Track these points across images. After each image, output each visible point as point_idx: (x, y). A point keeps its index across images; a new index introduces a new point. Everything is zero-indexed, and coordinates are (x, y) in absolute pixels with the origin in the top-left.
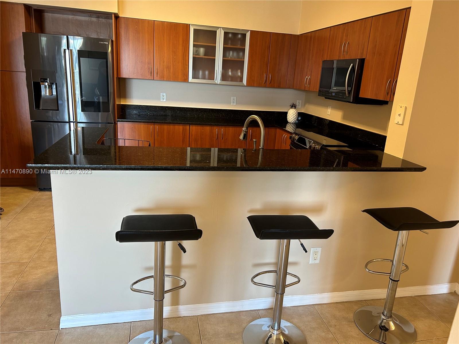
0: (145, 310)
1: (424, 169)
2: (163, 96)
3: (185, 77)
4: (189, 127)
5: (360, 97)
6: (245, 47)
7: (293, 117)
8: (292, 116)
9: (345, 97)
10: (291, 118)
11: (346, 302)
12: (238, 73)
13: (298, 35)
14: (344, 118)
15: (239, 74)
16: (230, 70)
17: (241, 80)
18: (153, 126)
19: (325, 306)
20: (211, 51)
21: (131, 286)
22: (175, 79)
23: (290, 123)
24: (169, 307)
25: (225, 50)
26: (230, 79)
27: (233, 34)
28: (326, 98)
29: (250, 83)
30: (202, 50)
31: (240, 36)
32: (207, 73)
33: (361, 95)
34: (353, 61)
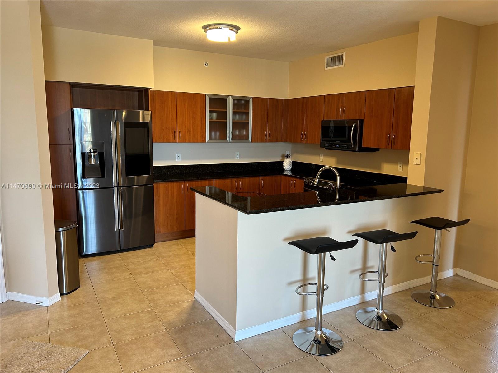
0: (287, 318)
1: (443, 191)
2: (178, 156)
3: (203, 138)
4: (213, 181)
5: (362, 147)
6: (249, 110)
7: (289, 165)
8: (287, 165)
9: (350, 148)
10: (288, 166)
11: (401, 291)
12: (243, 132)
13: (287, 100)
14: (338, 163)
15: (245, 133)
16: (237, 130)
17: (247, 137)
18: (184, 183)
19: (391, 296)
20: (223, 115)
21: (296, 291)
22: (195, 141)
23: (287, 171)
24: (300, 313)
25: (234, 113)
26: (237, 138)
27: (245, 101)
28: (326, 149)
29: (254, 140)
30: (214, 115)
31: (243, 102)
32: (218, 134)
33: (364, 145)
34: (355, 121)
